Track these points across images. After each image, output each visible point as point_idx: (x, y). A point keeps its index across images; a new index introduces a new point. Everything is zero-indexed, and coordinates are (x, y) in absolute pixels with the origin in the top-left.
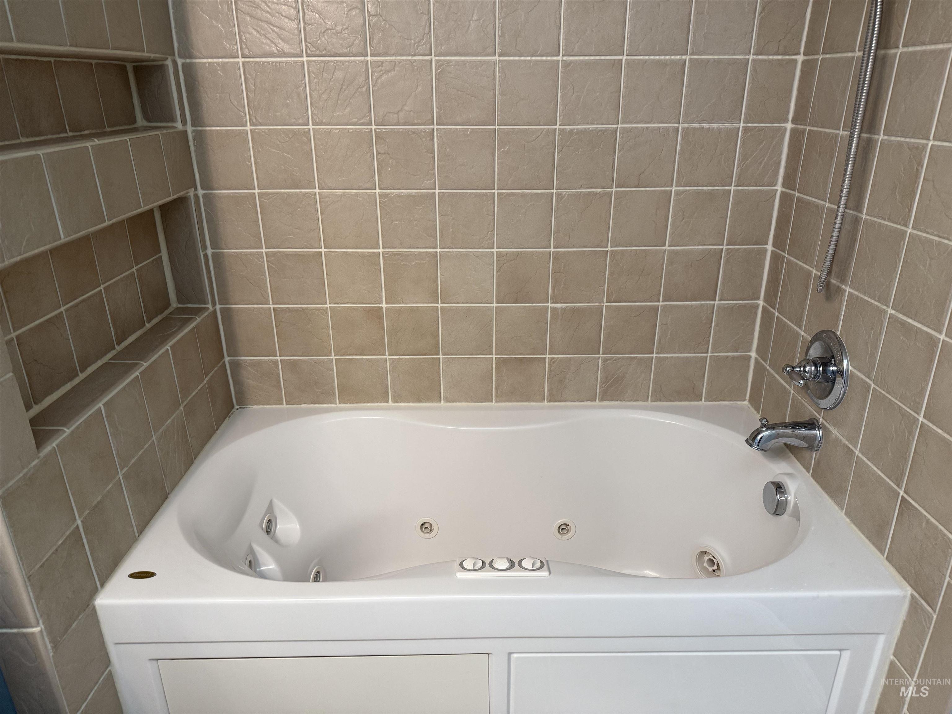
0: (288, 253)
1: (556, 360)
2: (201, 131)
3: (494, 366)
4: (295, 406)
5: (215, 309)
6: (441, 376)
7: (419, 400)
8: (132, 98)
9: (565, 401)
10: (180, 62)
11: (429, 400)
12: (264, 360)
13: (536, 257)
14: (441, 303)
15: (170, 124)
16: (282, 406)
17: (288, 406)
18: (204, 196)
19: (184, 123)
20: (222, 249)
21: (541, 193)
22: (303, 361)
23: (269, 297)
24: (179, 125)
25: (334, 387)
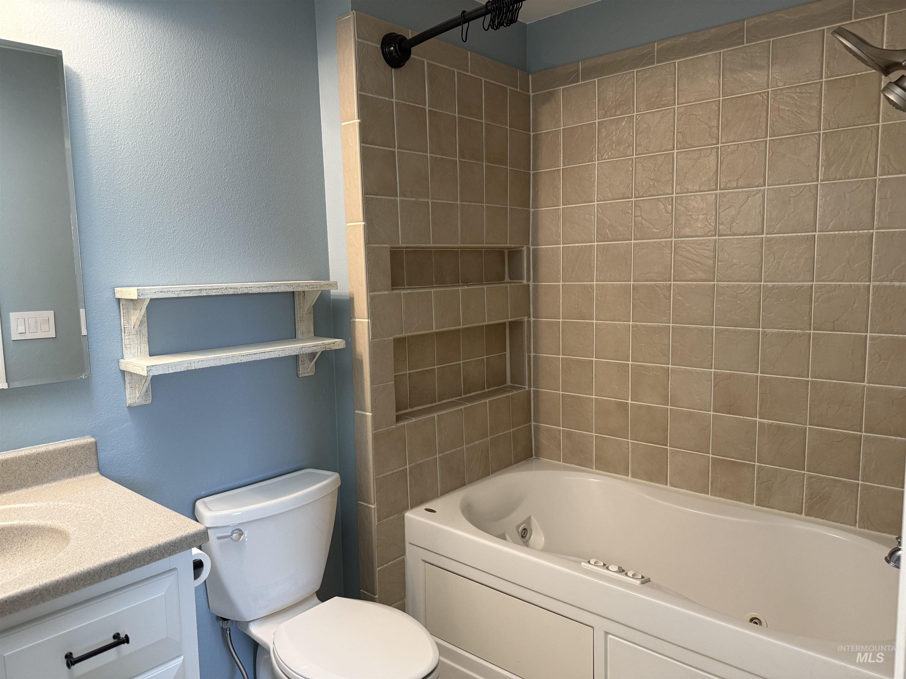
0: (573, 359)
1: (763, 469)
2: (537, 285)
3: (710, 464)
4: (568, 464)
5: (530, 390)
6: (669, 463)
7: (650, 480)
8: (504, 267)
9: (773, 508)
10: (532, 248)
11: (658, 482)
12: (553, 427)
13: (746, 379)
14: (670, 406)
15: (520, 281)
16: (560, 463)
17: (563, 463)
18: (534, 321)
19: (528, 280)
20: (539, 354)
21: (750, 331)
22: (576, 433)
23: (560, 386)
24: (525, 282)
25: (592, 455)
